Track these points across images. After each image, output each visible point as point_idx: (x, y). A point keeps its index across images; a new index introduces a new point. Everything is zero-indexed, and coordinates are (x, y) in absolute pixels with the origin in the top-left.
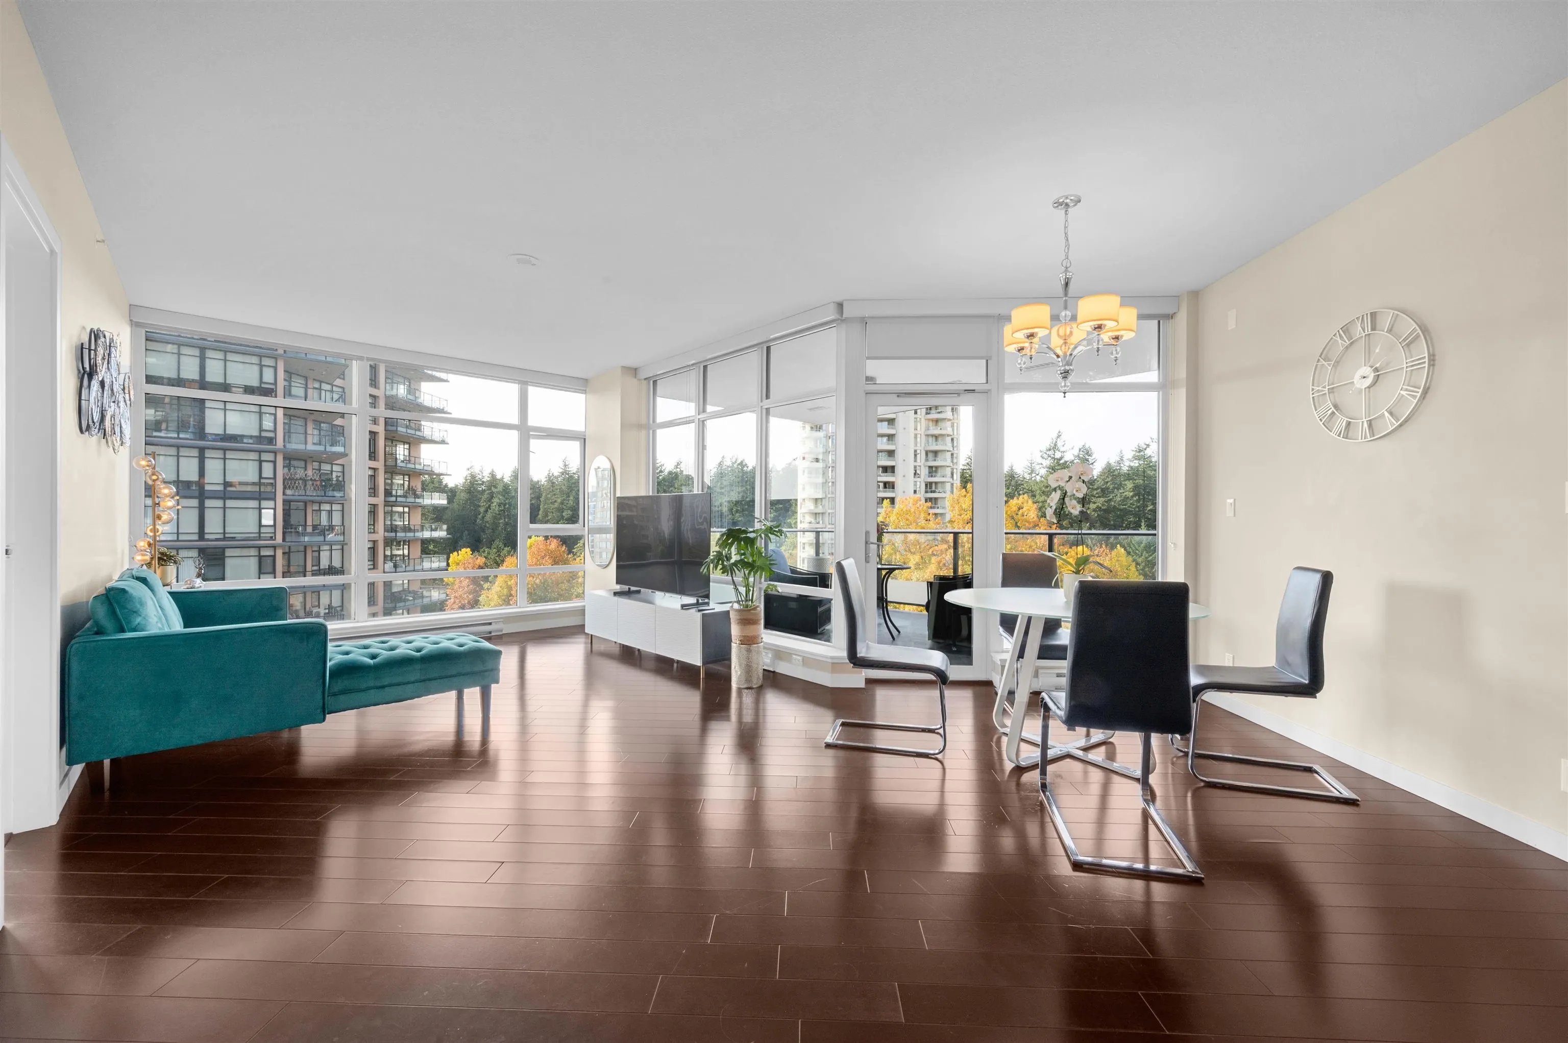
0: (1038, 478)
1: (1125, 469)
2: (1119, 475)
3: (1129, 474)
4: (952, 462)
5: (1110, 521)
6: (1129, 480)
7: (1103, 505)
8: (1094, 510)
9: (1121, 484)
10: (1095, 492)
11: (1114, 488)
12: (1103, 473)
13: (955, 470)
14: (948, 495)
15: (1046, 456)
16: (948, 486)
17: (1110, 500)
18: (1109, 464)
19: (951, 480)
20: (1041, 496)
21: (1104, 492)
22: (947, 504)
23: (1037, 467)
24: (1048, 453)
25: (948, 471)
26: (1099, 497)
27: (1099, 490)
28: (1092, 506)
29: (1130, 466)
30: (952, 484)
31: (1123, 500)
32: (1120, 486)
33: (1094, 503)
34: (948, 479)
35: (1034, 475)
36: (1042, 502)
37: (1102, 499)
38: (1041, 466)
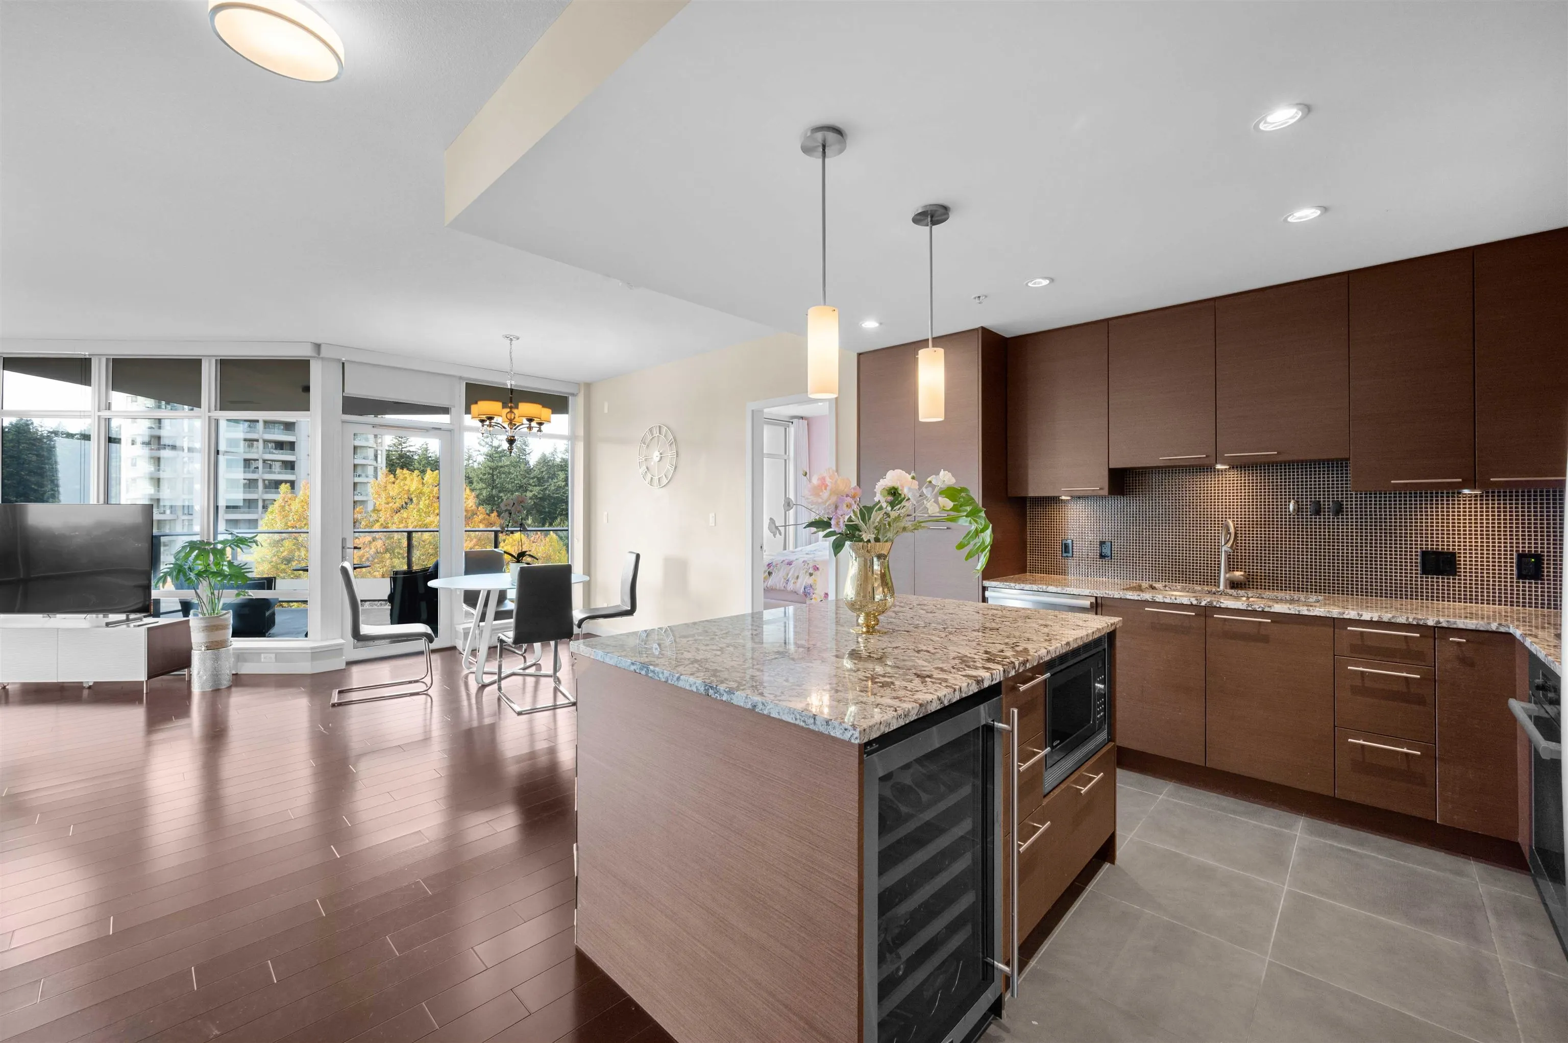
0: (476, 465)
1: (558, 460)
2: (553, 466)
3: (561, 465)
4: (376, 443)
5: (545, 509)
6: (562, 470)
7: (539, 493)
8: (531, 498)
9: (554, 474)
10: (531, 481)
11: (549, 477)
12: (539, 463)
13: (379, 452)
14: (371, 480)
15: (483, 443)
16: (370, 470)
17: (546, 489)
18: (544, 456)
19: (374, 463)
20: (478, 483)
21: (540, 481)
22: (371, 490)
23: (474, 454)
24: (485, 440)
25: (371, 453)
26: (535, 486)
27: (535, 479)
28: (529, 494)
29: (562, 458)
30: (376, 469)
31: (557, 490)
32: (553, 476)
33: (531, 491)
34: (370, 461)
35: (471, 462)
36: (480, 489)
37: (538, 488)
38: (478, 453)
